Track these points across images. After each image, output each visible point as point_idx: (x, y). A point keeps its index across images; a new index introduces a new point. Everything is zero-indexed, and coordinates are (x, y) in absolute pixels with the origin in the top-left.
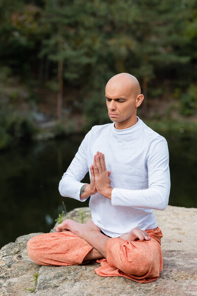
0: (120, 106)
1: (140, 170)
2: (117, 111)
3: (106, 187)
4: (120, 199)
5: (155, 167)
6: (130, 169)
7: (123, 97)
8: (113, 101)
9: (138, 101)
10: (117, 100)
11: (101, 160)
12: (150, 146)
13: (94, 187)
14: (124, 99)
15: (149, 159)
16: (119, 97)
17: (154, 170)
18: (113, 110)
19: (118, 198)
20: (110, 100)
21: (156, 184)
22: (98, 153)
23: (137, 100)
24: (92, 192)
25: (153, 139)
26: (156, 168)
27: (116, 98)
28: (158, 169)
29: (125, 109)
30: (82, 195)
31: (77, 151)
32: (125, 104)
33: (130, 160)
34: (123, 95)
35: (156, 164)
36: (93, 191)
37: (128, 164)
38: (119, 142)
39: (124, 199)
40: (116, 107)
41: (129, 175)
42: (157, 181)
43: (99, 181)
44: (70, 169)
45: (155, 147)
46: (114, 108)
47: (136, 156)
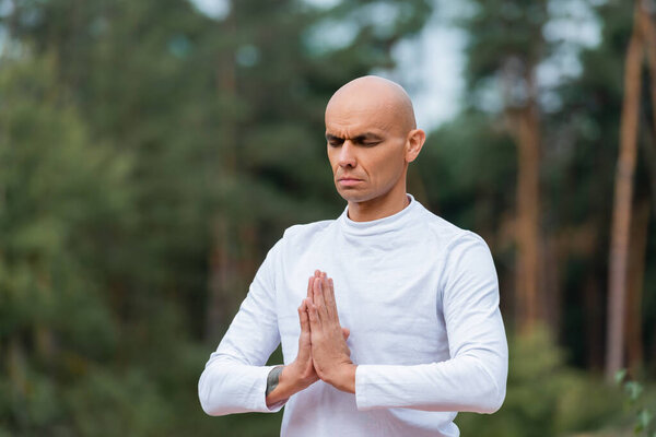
0: (365, 156)
1: (424, 320)
2: (360, 171)
3: (340, 361)
4: (379, 388)
5: (464, 306)
6: (399, 317)
7: (375, 131)
8: (347, 144)
9: (412, 147)
10: (360, 141)
11: (327, 292)
12: (447, 258)
13: (309, 363)
14: (377, 137)
15: (446, 291)
16: (365, 131)
17: (463, 314)
18: (350, 167)
19: (374, 386)
20: (339, 142)
21: (472, 346)
22: (318, 274)
23: (408, 144)
24: (303, 377)
25: (454, 239)
26: (467, 310)
27: (357, 134)
28: (472, 311)
29: (380, 166)
30: (272, 394)
31: (245, 296)
32: (379, 152)
33: (398, 293)
34: (374, 126)
35: (469, 299)
36: (306, 373)
37: (393, 304)
38: (366, 253)
39: (390, 388)
40: (356, 159)
41: (395, 333)
42: (474, 339)
43: (323, 345)
44: (228, 341)
45: (461, 258)
46: (351, 161)
47: (410, 284)
